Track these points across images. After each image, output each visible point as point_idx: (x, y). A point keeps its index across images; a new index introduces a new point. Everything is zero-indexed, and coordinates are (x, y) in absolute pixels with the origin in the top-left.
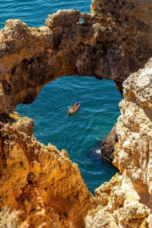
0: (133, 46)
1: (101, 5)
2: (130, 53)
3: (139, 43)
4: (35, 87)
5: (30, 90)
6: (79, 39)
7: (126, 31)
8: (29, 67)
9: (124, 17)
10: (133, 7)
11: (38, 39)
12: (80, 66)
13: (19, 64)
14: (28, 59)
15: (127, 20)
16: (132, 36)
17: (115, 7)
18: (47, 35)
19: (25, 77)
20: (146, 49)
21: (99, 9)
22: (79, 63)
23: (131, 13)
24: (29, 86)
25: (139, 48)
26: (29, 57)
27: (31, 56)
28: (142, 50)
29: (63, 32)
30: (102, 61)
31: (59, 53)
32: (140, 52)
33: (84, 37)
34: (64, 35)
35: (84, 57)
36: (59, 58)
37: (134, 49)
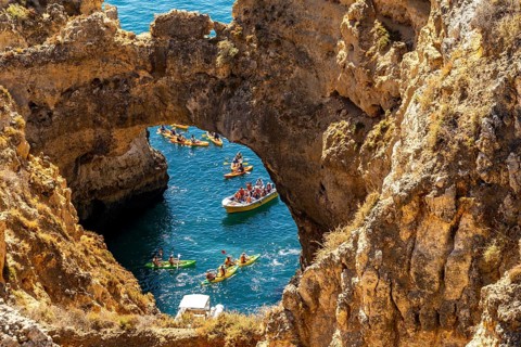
0: (280, 91)
1: (246, 12)
2: (271, 101)
3: (292, 87)
4: (109, 128)
5: (101, 131)
6: (198, 63)
7: (273, 63)
8: (94, 92)
9: (275, 38)
10: (292, 22)
11: (124, 51)
12: (195, 111)
13: (85, 85)
14: (101, 79)
15: (278, 43)
16: (282, 73)
17: (266, 18)
18: (142, 46)
19: (91, 108)
20: (301, 101)
21: (243, 18)
22: (192, 105)
23: (288, 33)
24: (97, 124)
25: (290, 97)
26: (103, 76)
27: (106, 76)
28: (294, 101)
29: (170, 47)
30: (225, 107)
31: (162, 82)
32: (289, 105)
33: (207, 62)
34: (171, 52)
35: (203, 95)
36: (160, 89)
37: (279, 97)
